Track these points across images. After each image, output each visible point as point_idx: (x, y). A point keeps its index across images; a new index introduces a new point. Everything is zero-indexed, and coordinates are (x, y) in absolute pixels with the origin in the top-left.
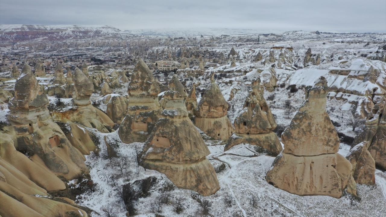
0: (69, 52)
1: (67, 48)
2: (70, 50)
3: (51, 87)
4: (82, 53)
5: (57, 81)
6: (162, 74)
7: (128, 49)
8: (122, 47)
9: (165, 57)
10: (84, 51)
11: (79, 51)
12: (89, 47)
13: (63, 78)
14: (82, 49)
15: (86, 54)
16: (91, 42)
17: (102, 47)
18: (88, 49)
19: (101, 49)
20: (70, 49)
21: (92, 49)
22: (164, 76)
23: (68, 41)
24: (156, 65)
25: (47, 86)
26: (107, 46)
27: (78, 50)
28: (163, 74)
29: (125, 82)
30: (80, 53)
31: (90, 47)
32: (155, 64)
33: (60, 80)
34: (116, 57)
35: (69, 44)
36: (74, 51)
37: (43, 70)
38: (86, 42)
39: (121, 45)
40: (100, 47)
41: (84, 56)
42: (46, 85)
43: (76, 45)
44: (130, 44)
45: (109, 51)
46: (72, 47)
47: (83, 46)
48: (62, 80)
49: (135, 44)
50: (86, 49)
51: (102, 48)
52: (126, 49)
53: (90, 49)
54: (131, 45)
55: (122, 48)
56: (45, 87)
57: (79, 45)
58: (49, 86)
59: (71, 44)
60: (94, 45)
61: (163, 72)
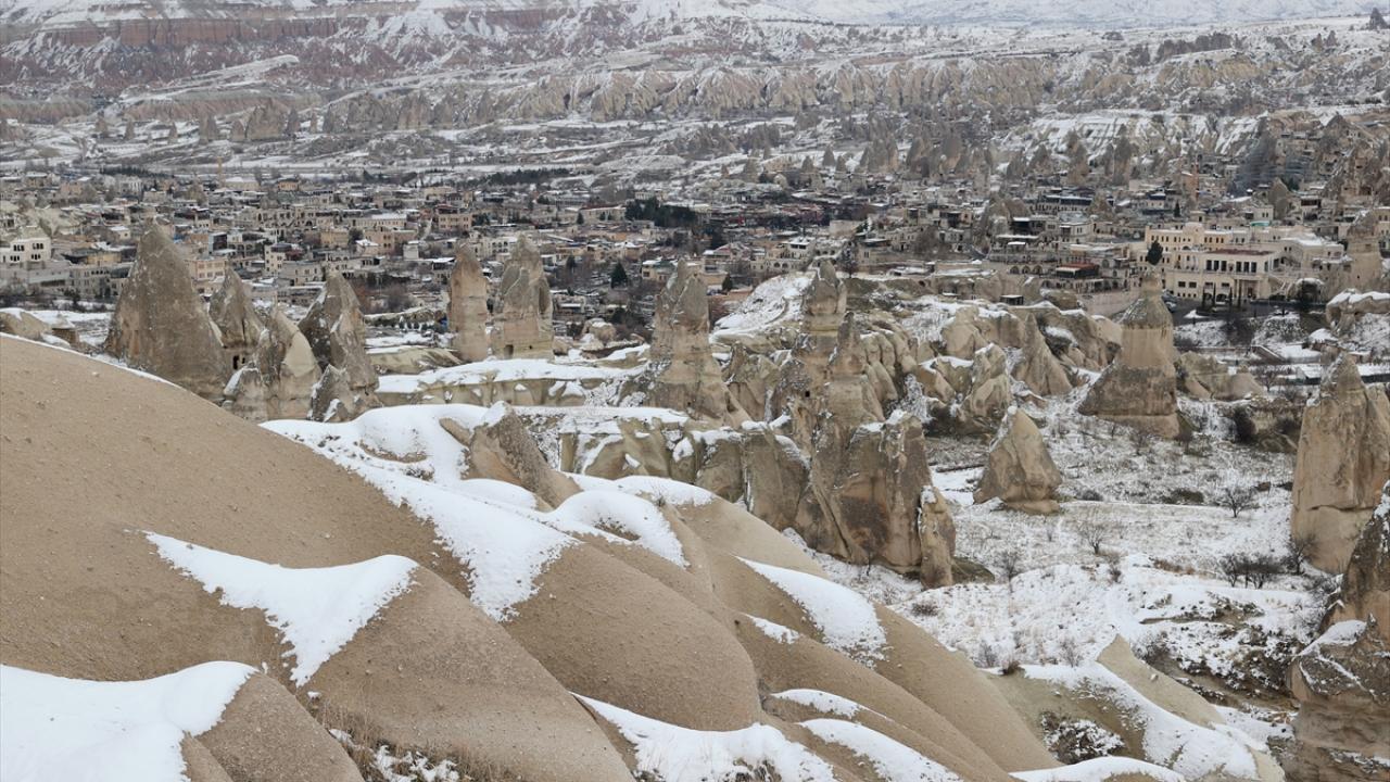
0: (444, 157)
1: (425, 126)
2: (450, 143)
3: (719, 442)
4: (526, 160)
5: (671, 387)
6: (1203, 327)
7: (830, 131)
8: (783, 113)
9: (1152, 187)
10: (539, 145)
11: (505, 148)
12: (565, 117)
13: (708, 368)
14: (526, 135)
15: (564, 173)
16: (578, 84)
17: (649, 115)
18: (565, 135)
19: (651, 134)
20: (450, 135)
21: (584, 132)
22: (1220, 337)
23: (429, 81)
24: (1155, 255)
25: (684, 431)
26: (684, 109)
27: (498, 138)
28: (1218, 324)
29: (1047, 393)
30: (513, 160)
31: (574, 121)
32: (1141, 248)
33: (690, 381)
34: (776, 187)
35: (437, 100)
36: (473, 148)
37: (543, 308)
38: (544, 86)
39: (776, 102)
40: (636, 116)
41: (555, 182)
42: (677, 426)
43: (488, 109)
44: (837, 97)
45: (704, 145)
46: (457, 122)
47: (526, 116)
48: (707, 382)
49: (869, 94)
50: (548, 133)
51: (649, 126)
52: (820, 128)
53: (574, 132)
54: (847, 98)
55: (790, 121)
56: (674, 435)
57: (505, 104)
58: (697, 435)
59: (449, 100)
60: (596, 107)
61: (1206, 310)
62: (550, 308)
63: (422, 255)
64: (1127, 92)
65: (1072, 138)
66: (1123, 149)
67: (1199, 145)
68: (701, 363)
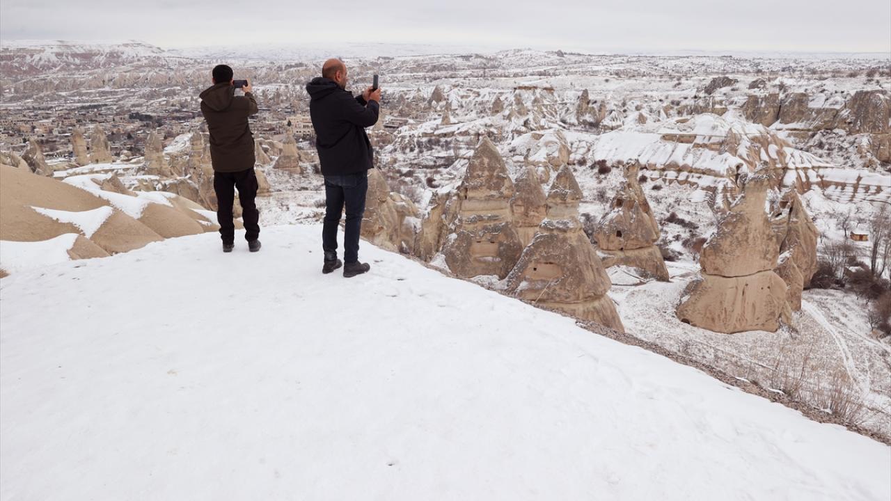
0: (62, 101)
1: (53, 91)
2: (64, 97)
3: (170, 184)
4: (92, 101)
5: (152, 169)
6: (304, 143)
7: (192, 91)
8: (176, 86)
9: (287, 105)
10: (96, 97)
11: (84, 97)
12: (104, 87)
13: (164, 162)
14: (91, 93)
15: (106, 105)
16: (107, 77)
17: (133, 86)
18: (104, 93)
19: (134, 93)
20: (63, 94)
21: (111, 92)
22: (309, 146)
23: (53, 76)
24: (289, 124)
25: (159, 182)
26: (144, 85)
27: (81, 95)
28: (308, 142)
29: (264, 163)
30: (87, 101)
31: (107, 89)
32: (285, 122)
33: (158, 167)
34: (177, 108)
35: (57, 82)
36: (72, 98)
37: (107, 148)
38: (95, 78)
39: (174, 82)
40: (128, 87)
41: (103, 108)
42: (156, 180)
43: (76, 85)
44: (192, 80)
45: (152, 96)
46: (65, 90)
47: (90, 87)
48: (164, 167)
49: (203, 80)
50: (98, 93)
51: (133, 90)
52: (188, 90)
53: (108, 92)
54: (196, 81)
55: (179, 88)
56: (156, 183)
57: (81, 84)
58: (163, 182)
59: (61, 82)
60: (114, 84)
61: (304, 138)
62: (109, 148)
63: (59, 133)
64: (277, 79)
65: (263, 92)
66: (278, 95)
67: (298, 93)
68: (161, 161)
